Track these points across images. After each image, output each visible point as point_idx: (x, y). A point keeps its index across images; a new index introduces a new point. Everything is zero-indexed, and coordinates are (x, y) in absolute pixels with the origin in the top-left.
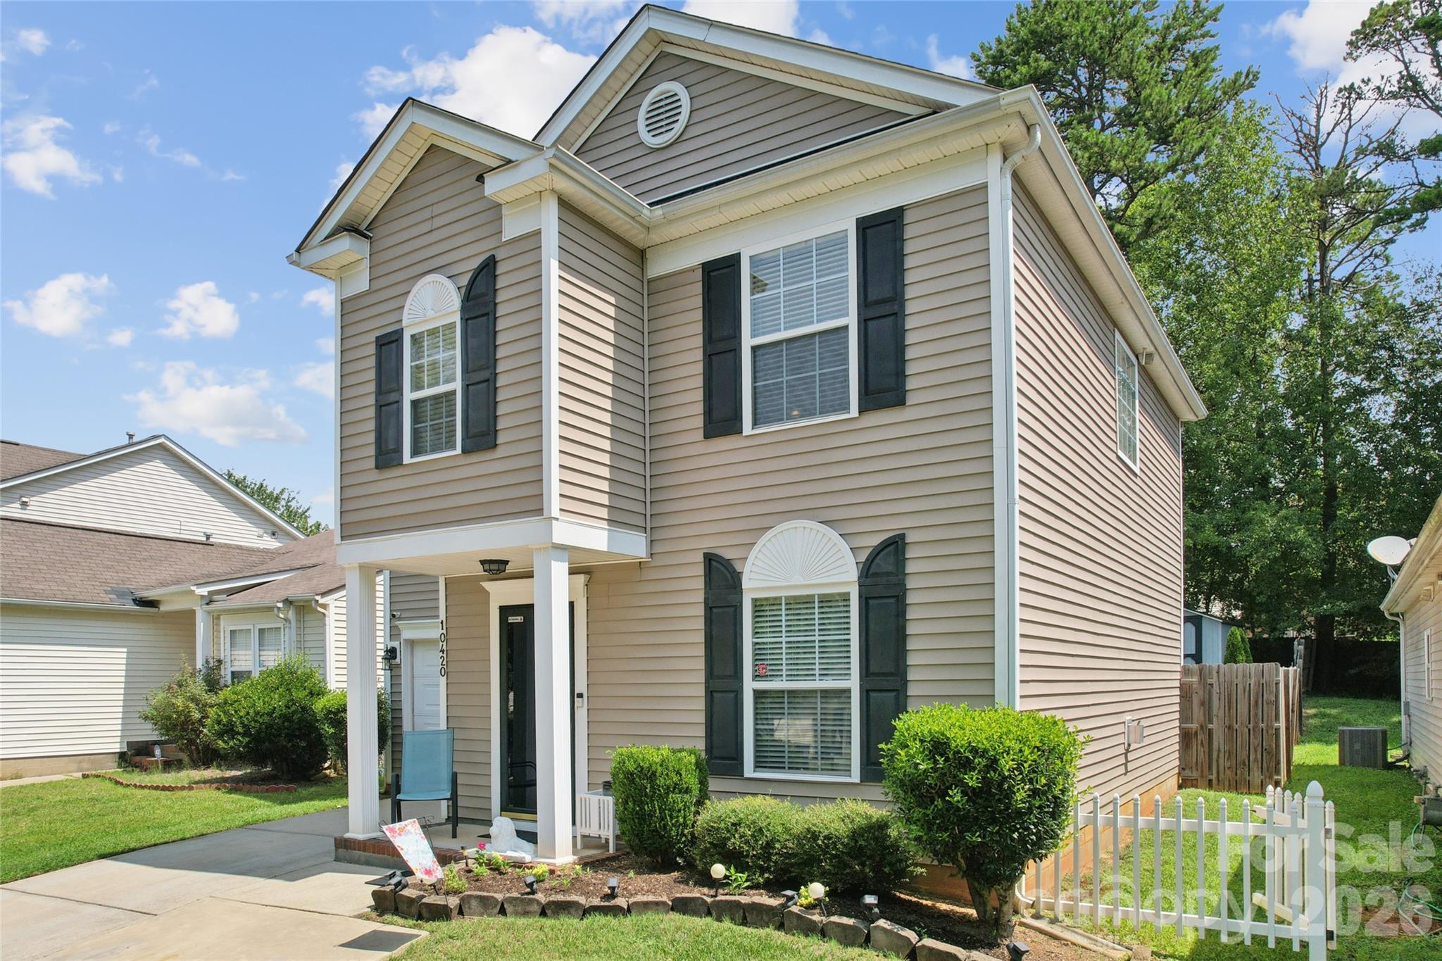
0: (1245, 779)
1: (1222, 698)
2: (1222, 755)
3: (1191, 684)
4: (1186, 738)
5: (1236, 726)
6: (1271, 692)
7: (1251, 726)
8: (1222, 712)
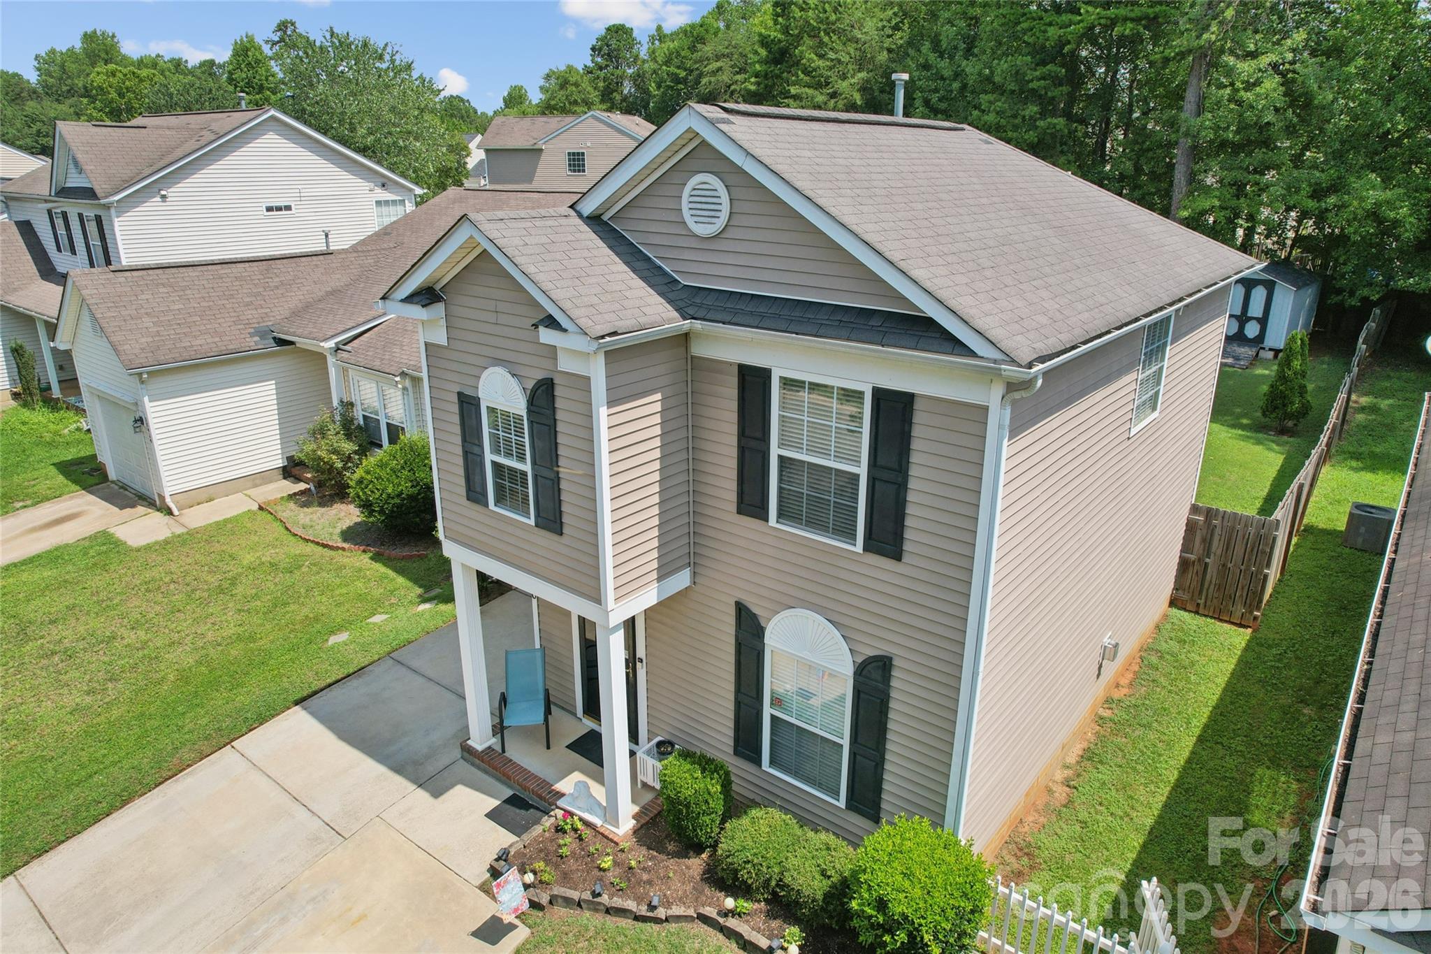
0: (1228, 611)
1: (1223, 539)
2: (1212, 587)
3: (1196, 522)
4: (1184, 565)
5: (1229, 565)
6: (1267, 544)
7: (1243, 568)
8: (1219, 552)
